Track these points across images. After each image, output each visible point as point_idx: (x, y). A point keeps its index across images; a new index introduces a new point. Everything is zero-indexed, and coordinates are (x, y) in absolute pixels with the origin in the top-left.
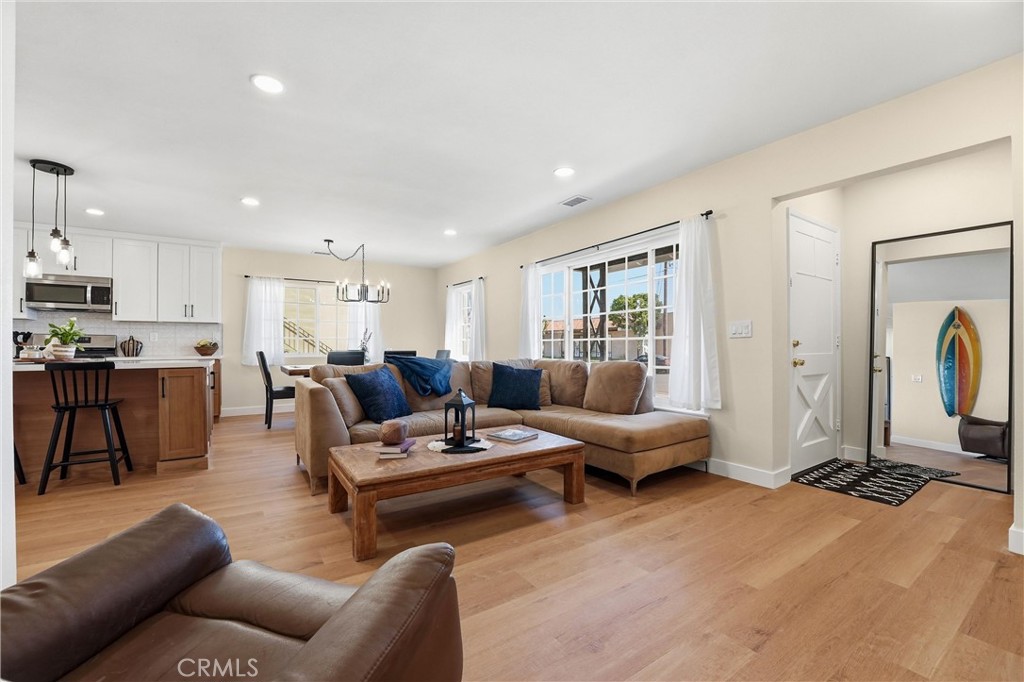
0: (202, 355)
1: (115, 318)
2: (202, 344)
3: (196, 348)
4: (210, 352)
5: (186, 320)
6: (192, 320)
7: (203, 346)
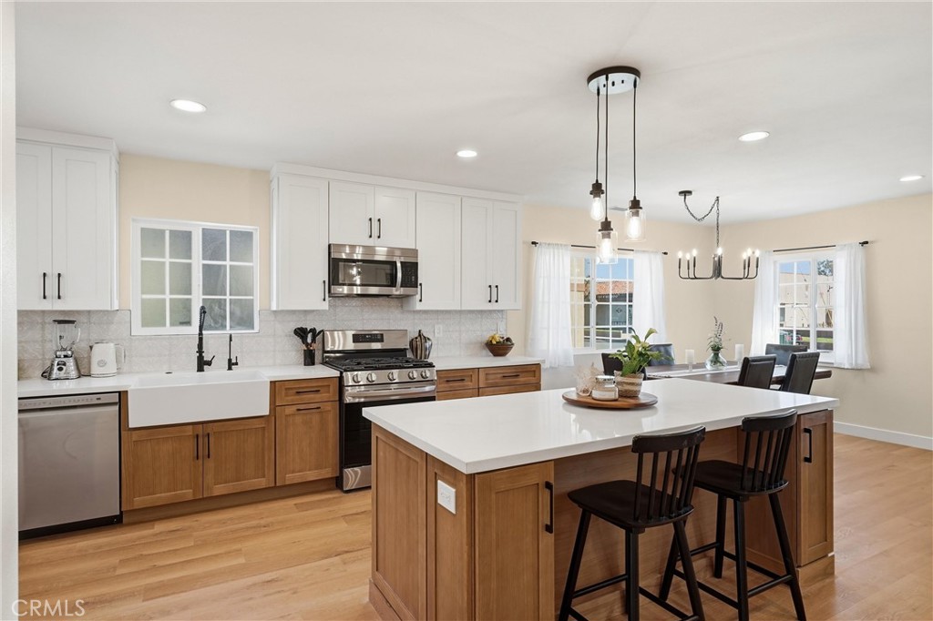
1: (419, 306)
7: (498, 343)
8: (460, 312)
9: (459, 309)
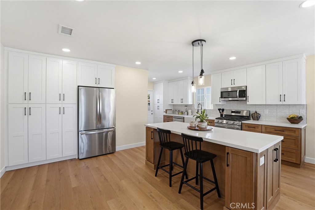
0: (292, 123)
1: (248, 103)
2: (291, 117)
3: (288, 119)
4: (296, 122)
5: (281, 103)
6: (284, 103)
7: (292, 118)
8: (266, 105)
9: (265, 104)
